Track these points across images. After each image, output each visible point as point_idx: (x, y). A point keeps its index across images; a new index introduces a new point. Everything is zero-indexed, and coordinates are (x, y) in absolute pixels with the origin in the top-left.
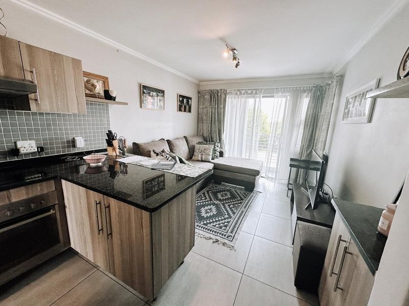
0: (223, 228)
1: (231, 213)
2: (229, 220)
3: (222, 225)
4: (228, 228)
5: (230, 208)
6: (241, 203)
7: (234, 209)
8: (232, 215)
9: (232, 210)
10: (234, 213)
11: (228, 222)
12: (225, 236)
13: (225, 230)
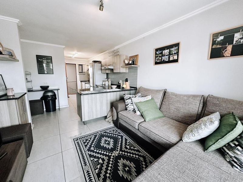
0: (85, 141)
1: (92, 153)
2: (87, 148)
3: (88, 141)
4: (82, 143)
5: (98, 158)
6: (99, 175)
7: (96, 160)
8: (90, 153)
9: (95, 157)
10: (91, 156)
11: (86, 146)
12: (80, 139)
13: (83, 141)
